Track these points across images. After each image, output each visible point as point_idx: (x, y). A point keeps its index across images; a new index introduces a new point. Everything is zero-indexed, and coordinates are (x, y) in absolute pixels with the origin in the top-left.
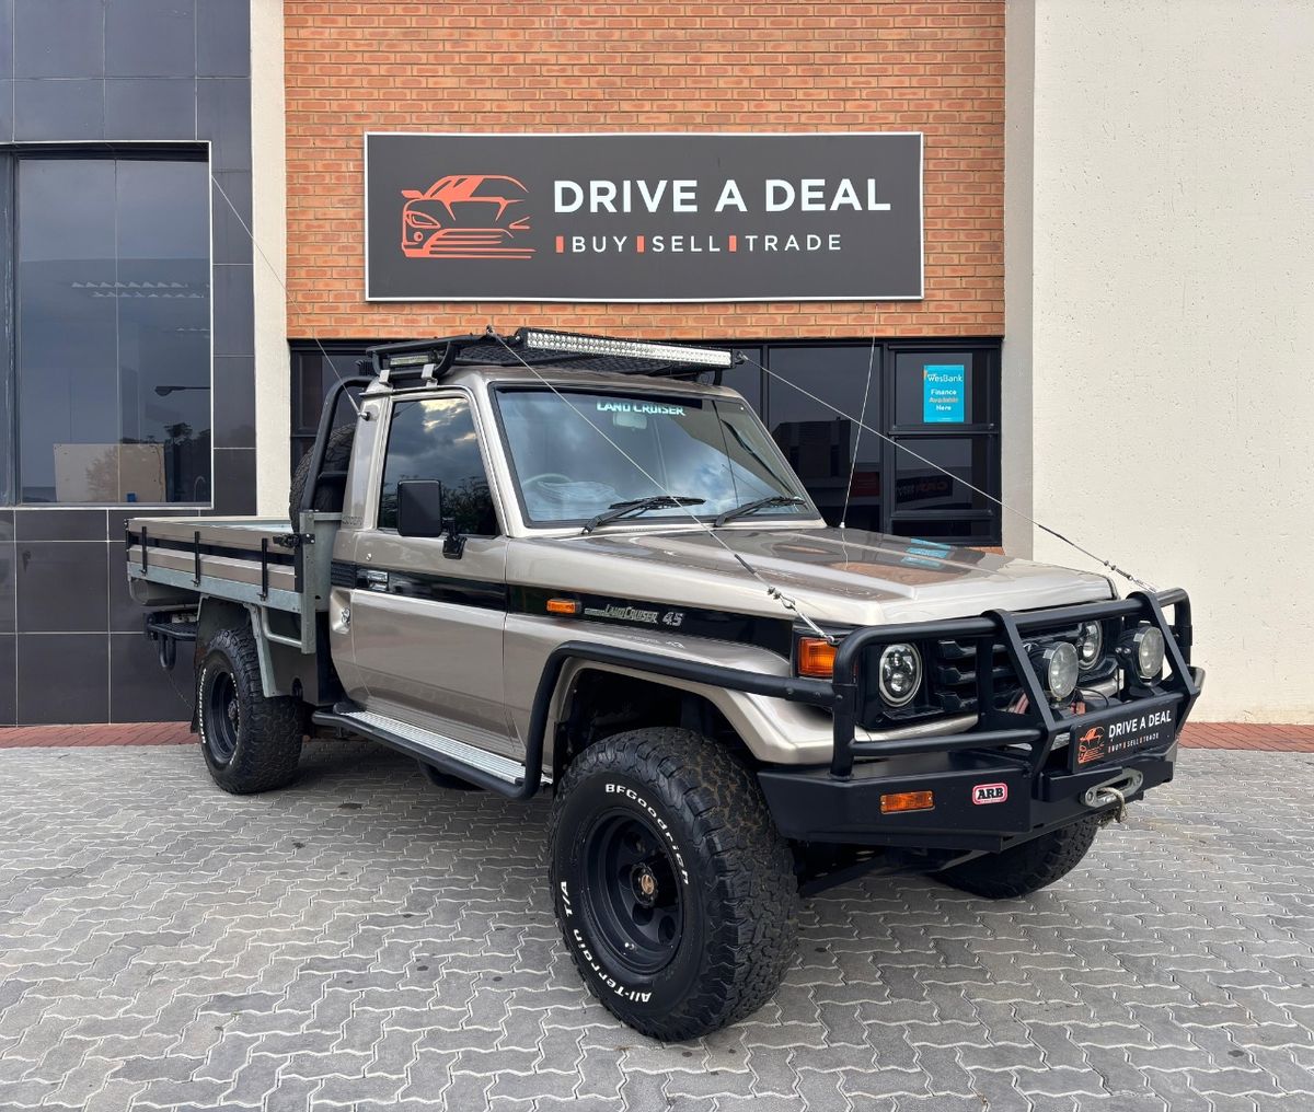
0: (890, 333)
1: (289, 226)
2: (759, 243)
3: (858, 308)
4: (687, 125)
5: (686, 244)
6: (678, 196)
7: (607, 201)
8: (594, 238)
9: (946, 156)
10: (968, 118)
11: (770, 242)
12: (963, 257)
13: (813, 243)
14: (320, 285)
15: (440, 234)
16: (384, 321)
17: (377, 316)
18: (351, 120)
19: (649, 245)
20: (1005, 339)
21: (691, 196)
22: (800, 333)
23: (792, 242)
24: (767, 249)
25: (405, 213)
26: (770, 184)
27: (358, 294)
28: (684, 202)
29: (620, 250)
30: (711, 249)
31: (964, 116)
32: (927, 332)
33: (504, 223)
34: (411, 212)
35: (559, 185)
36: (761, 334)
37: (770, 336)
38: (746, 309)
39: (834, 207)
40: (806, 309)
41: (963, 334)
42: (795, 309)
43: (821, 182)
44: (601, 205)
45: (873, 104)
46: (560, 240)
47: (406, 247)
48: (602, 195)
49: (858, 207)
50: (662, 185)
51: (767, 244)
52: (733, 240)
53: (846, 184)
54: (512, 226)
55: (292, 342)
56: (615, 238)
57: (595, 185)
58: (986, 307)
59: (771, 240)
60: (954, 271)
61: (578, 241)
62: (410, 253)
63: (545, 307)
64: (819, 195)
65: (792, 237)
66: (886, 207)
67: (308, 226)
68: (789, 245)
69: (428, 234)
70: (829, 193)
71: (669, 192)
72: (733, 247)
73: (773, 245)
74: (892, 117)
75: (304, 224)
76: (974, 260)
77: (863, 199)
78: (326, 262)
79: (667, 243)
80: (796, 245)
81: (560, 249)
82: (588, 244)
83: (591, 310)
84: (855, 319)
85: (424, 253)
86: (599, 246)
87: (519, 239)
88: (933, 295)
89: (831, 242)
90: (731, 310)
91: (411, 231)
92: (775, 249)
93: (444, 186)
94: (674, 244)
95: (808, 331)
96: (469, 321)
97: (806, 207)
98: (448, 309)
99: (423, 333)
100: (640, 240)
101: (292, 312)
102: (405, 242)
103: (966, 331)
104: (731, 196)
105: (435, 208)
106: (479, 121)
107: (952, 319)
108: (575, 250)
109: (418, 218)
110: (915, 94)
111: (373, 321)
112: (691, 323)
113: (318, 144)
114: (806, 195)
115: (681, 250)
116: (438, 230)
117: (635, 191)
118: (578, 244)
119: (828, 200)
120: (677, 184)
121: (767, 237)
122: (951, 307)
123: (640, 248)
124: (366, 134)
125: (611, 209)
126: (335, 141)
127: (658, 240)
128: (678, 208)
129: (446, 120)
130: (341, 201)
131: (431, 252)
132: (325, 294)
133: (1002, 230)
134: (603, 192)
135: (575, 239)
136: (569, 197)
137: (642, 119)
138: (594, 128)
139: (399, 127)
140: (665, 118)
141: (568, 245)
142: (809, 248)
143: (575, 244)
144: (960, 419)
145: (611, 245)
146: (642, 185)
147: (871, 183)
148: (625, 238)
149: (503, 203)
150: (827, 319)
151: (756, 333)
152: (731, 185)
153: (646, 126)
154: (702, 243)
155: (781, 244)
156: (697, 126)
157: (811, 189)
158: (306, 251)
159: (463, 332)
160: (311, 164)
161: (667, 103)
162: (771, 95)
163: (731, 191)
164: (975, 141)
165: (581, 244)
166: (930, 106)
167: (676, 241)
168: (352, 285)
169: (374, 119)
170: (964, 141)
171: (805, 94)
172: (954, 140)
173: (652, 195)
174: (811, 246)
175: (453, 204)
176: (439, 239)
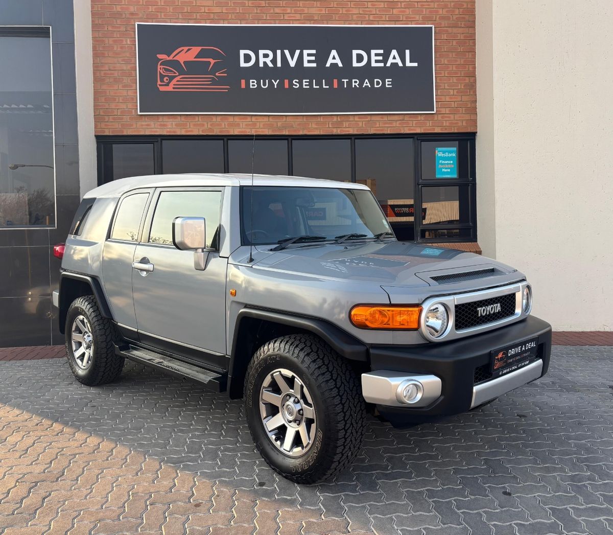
0: (418, 131)
1: (94, 74)
2: (349, 83)
3: (401, 118)
4: (310, 20)
5: (311, 84)
6: (306, 58)
7: (268, 60)
8: (262, 81)
9: (445, 38)
10: (456, 18)
11: (355, 83)
12: (455, 91)
13: (378, 83)
14: (113, 106)
15: (178, 78)
16: (148, 125)
17: (144, 122)
18: (128, 16)
19: (291, 84)
20: (478, 134)
21: (313, 58)
22: (372, 131)
23: (367, 83)
24: (353, 87)
25: (159, 67)
26: (355, 52)
27: (133, 111)
28: (309, 62)
29: (276, 87)
30: (324, 87)
31: (455, 17)
32: (437, 130)
33: (213, 72)
34: (162, 67)
35: (242, 52)
36: (352, 131)
37: (356, 133)
38: (343, 118)
39: (388, 65)
40: (374, 118)
41: (456, 131)
42: (369, 118)
43: (381, 51)
44: (265, 63)
45: (407, 10)
46: (243, 82)
47: (160, 85)
48: (265, 57)
49: (401, 64)
50: (298, 52)
51: (354, 84)
52: (335, 81)
53: (394, 52)
54: (217, 74)
55: (97, 137)
56: (273, 80)
57: (261, 52)
58: (467, 117)
59: (356, 82)
60: (451, 98)
61: (253, 82)
62: (162, 89)
63: (235, 117)
64: (380, 58)
65: (367, 80)
66: (415, 64)
67: (105, 74)
68: (365, 85)
69: (171, 78)
70: (386, 57)
71: (301, 56)
72: (336, 86)
73: (356, 84)
74: (417, 17)
75: (102, 73)
76: (461, 93)
77: (403, 61)
78: (116, 93)
79: (301, 83)
80: (368, 84)
81: (243, 86)
82: (258, 83)
83: (260, 119)
84: (400, 124)
85: (170, 88)
86: (265, 85)
87: (221, 81)
88: (440, 111)
89: (387, 83)
90: (335, 119)
91: (162, 77)
92: (358, 87)
93: (181, 51)
94: (304, 84)
95: (376, 130)
96: (195, 125)
97: (374, 64)
98: (183, 118)
99: (170, 132)
100: (286, 82)
101: (98, 118)
102: (159, 82)
103: (457, 130)
104: (334, 59)
105: (175, 64)
106: (198, 17)
107: (450, 123)
108: (251, 87)
109: (166, 70)
110: (429, 5)
111: (142, 125)
112: (314, 126)
113: (110, 29)
114: (373, 58)
115: (308, 87)
116: (177, 76)
117: (283, 56)
118: (253, 84)
119: (385, 61)
120: (306, 52)
121: (353, 80)
122: (449, 117)
123: (287, 86)
124: (137, 23)
125: (271, 65)
126: (119, 27)
127: (296, 82)
128: (306, 64)
129: (180, 17)
130: (123, 60)
131: (174, 88)
132: (116, 111)
133: (475, 77)
135: (251, 81)
136: (247, 58)
137: (286, 17)
138: (260, 21)
139: (154, 20)
140: (298, 17)
141: (248, 84)
142: (376, 86)
143: (251, 84)
144: (455, 176)
145: (271, 84)
146: (287, 52)
147: (407, 52)
148: (278, 81)
149: (212, 61)
150: (385, 124)
151: (348, 131)
152: (334, 53)
153: (289, 21)
154: (319, 83)
155: (361, 84)
156: (316, 21)
157: (376, 55)
158: (104, 87)
159: (192, 131)
160: (106, 40)
161: (299, 9)
162: (354, 5)
163: (334, 56)
164: (460, 30)
165: (255, 84)
166: (437, 12)
167: (306, 82)
168: (130, 105)
169: (141, 15)
170: (455, 30)
171: (372, 5)
172: (450, 30)
173: (292, 58)
174: (377, 85)
175: (184, 62)
176: (178, 81)
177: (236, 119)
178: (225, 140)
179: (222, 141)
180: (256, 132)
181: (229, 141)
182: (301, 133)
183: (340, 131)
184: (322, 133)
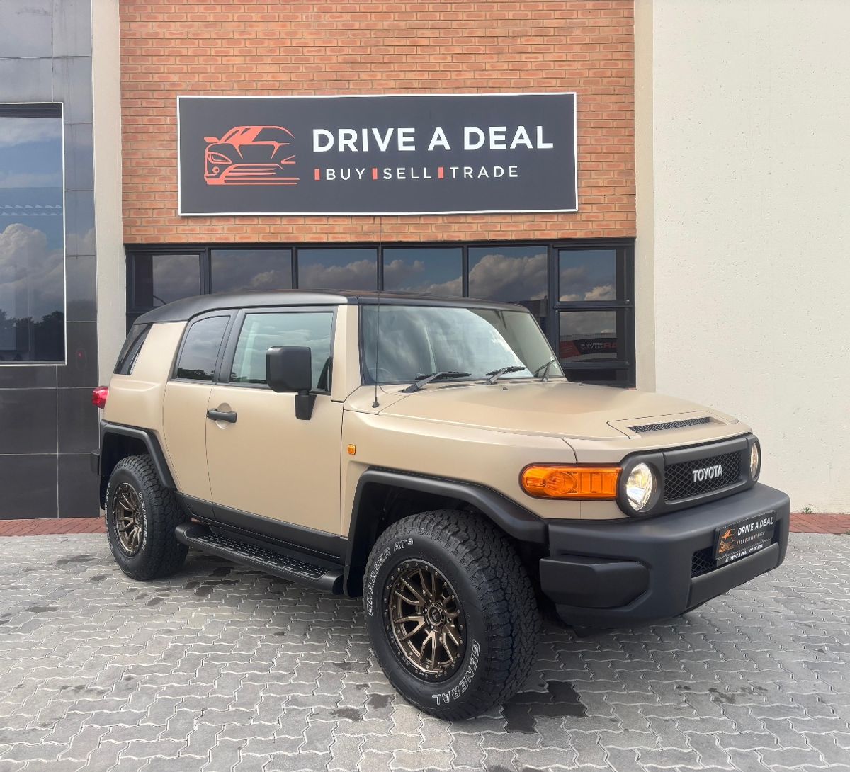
0: (554, 235)
1: (124, 163)
2: (460, 173)
3: (531, 218)
4: (408, 89)
5: (407, 174)
6: (401, 139)
7: (351, 143)
8: (342, 170)
9: (592, 109)
10: (608, 83)
11: (468, 172)
12: (606, 181)
13: (498, 172)
14: (147, 205)
15: (231, 168)
16: (192, 230)
17: (190, 226)
18: (168, 87)
19: (381, 174)
20: (637, 240)
21: (411, 139)
22: (490, 236)
23: (483, 172)
24: (465, 177)
25: (207, 153)
26: (467, 131)
27: (173, 211)
28: (406, 144)
29: (360, 178)
30: (425, 177)
31: (605, 81)
32: (581, 235)
33: (277, 159)
34: (210, 153)
35: (316, 133)
36: (462, 237)
37: (468, 239)
38: (451, 219)
39: (513, 146)
40: (494, 219)
42: (486, 219)
43: (504, 129)
44: (346, 146)
45: (540, 72)
46: (317, 171)
47: (207, 177)
48: (347, 139)
49: (530, 146)
50: (390, 131)
51: (465, 173)
52: (441, 170)
53: (521, 130)
54: (283, 162)
55: (125, 245)
56: (357, 170)
57: (342, 132)
58: (622, 216)
59: (468, 171)
60: (600, 191)
61: (330, 172)
62: (210, 182)
63: (307, 219)
64: (503, 138)
65: (483, 168)
66: (550, 146)
67: (137, 163)
68: (481, 174)
69: (223, 168)
70: (510, 136)
71: (395, 136)
72: (441, 176)
73: (469, 173)
74: (554, 82)
75: (134, 162)
76: (614, 183)
77: (534, 141)
78: (150, 188)
79: (394, 173)
80: (486, 174)
81: (317, 177)
82: (338, 174)
83: (340, 221)
84: (528, 226)
85: (220, 181)
86: (345, 175)
87: (287, 171)
88: (584, 209)
89: (511, 171)
90: (440, 221)
91: (211, 166)
92: (471, 177)
93: (236, 132)
94: (399, 173)
95: (496, 235)
96: (252, 229)
97: (493, 146)
98: (238, 221)
99: (220, 239)
100: (375, 171)
101: (128, 222)
102: (206, 174)
103: (608, 234)
104: (439, 139)
105: (228, 149)
106: (259, 87)
107: (598, 225)
108: (328, 178)
109: (217, 157)
110: (570, 65)
111: (184, 230)
112: (412, 230)
113: (145, 104)
114: (493, 138)
115: (404, 178)
116: (230, 165)
117: (371, 138)
118: (330, 175)
119: (509, 141)
120: (401, 131)
121: (465, 169)
122: (597, 217)
123: (375, 177)
124: (178, 97)
125: (354, 149)
126: (157, 103)
127: (387, 171)
128: (401, 148)
129: (236, 87)
130: (161, 145)
131: (225, 181)
132: (150, 211)
133: (634, 162)
134: (348, 137)
135: (328, 170)
136: (323, 141)
137: (375, 86)
138: (341, 91)
139: (202, 92)
140: (392, 84)
141: (323, 175)
142: (495, 176)
143: (328, 174)
145: (354, 175)
146: (375, 131)
147: (540, 129)
148: (364, 169)
149: (277, 145)
150: (508, 226)
151: (459, 237)
152: (439, 131)
153: (378, 90)
154: (419, 172)
155: (476, 173)
156: (415, 90)
157: (497, 133)
158: (136, 180)
159: (249, 238)
160: (139, 119)
161: (393, 73)
162: (467, 67)
163: (439, 136)
164: (614, 98)
165: (333, 174)
166: (580, 74)
167: (400, 171)
168: (169, 205)
169: (184, 86)
170: (606, 98)
171: (492, 66)
172: (599, 98)
173: (383, 139)
174: (497, 174)
175: (241, 147)
176: (230, 172)
177: (308, 221)
178: (294, 249)
179: (290, 251)
180: (334, 238)
181: (299, 251)
182: (394, 239)
183: (448, 236)
184: (422, 240)
